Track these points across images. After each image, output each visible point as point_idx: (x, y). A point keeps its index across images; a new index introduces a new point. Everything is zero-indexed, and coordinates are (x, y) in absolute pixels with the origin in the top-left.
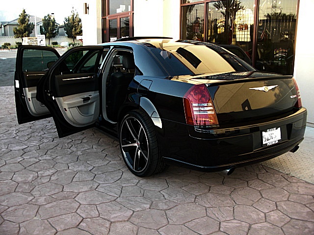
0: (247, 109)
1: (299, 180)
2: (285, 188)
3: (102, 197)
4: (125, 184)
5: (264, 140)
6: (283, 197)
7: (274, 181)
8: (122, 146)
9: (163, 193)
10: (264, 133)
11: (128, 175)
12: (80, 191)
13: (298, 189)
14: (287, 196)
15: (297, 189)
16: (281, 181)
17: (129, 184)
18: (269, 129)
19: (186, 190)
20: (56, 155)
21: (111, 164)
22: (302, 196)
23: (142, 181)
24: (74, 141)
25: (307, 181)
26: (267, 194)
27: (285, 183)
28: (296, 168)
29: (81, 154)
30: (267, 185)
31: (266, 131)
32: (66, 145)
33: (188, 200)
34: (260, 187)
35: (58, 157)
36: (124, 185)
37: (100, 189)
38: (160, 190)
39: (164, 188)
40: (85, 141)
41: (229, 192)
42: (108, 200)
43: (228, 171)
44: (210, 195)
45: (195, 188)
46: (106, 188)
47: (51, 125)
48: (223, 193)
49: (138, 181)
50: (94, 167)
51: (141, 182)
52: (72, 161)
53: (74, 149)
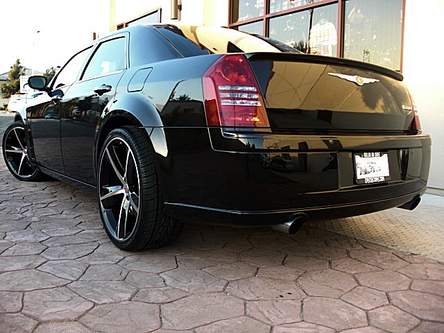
1: (425, 260)
2: (402, 271)
3: (43, 279)
4: (96, 260)
6: (400, 284)
7: (380, 261)
9: (165, 277)
10: (358, 158)
11: (108, 249)
12: (6, 269)
13: (427, 272)
14: (408, 283)
15: (424, 273)
16: (392, 261)
17: (104, 262)
19: (210, 272)
21: (83, 234)
22: (435, 282)
23: (130, 258)
24: (34, 205)
25: (440, 261)
26: (369, 279)
27: (400, 264)
28: (417, 243)
29: (38, 220)
30: (368, 266)
31: (361, 155)
32: (18, 209)
33: (210, 288)
34: (354, 270)
36: (91, 263)
37: (46, 268)
38: (159, 272)
39: (167, 269)
41: (293, 277)
42: (53, 285)
43: (290, 224)
44: (256, 281)
45: (229, 270)
46: (57, 267)
47: (7, 187)
48: (282, 278)
49: (122, 257)
50: (51, 237)
51: (128, 259)
52: (16, 228)
53: (28, 214)
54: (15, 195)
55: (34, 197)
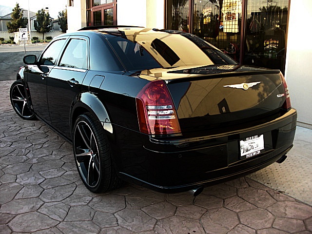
0: (224, 110)
1: (288, 198)
2: (270, 209)
3: (42, 221)
4: (74, 202)
5: (242, 151)
6: (266, 221)
7: (257, 199)
8: (76, 155)
9: (117, 216)
10: (242, 142)
11: (82, 190)
12: (19, 212)
13: (286, 210)
14: (271, 221)
15: (284, 211)
16: (265, 199)
17: (80, 204)
18: (249, 137)
19: (146, 212)
20: (7, 164)
21: (66, 176)
22: (290, 220)
24: (33, 146)
25: (297, 198)
26: (247, 217)
27: (270, 202)
28: (285, 180)
29: (36, 162)
30: (248, 204)
31: (244, 140)
32: (23, 150)
33: (146, 227)
34: (239, 208)
35: (9, 166)
36: (72, 204)
37: (44, 210)
38: (114, 212)
39: (120, 209)
40: (46, 146)
41: (198, 216)
42: (48, 226)
43: (195, 191)
44: (175, 220)
45: (158, 210)
46: (50, 208)
47: (15, 126)
48: (191, 217)
49: (91, 198)
50: (46, 179)
51: (95, 200)
52: (23, 171)
53: (30, 156)
54: (21, 135)
55: (33, 137)
